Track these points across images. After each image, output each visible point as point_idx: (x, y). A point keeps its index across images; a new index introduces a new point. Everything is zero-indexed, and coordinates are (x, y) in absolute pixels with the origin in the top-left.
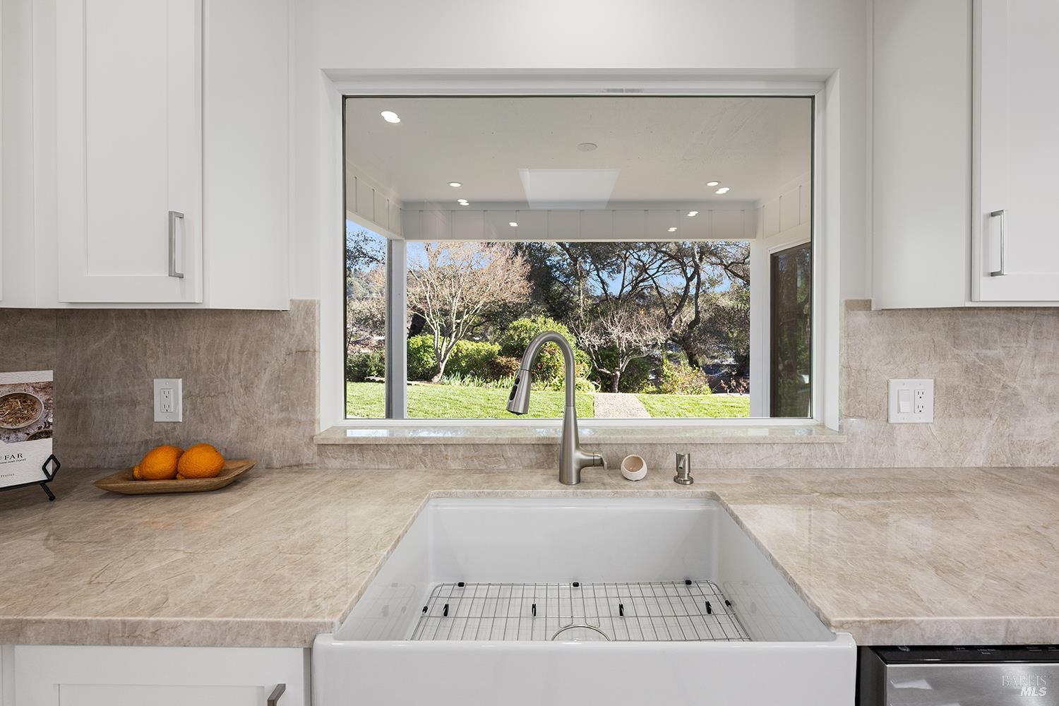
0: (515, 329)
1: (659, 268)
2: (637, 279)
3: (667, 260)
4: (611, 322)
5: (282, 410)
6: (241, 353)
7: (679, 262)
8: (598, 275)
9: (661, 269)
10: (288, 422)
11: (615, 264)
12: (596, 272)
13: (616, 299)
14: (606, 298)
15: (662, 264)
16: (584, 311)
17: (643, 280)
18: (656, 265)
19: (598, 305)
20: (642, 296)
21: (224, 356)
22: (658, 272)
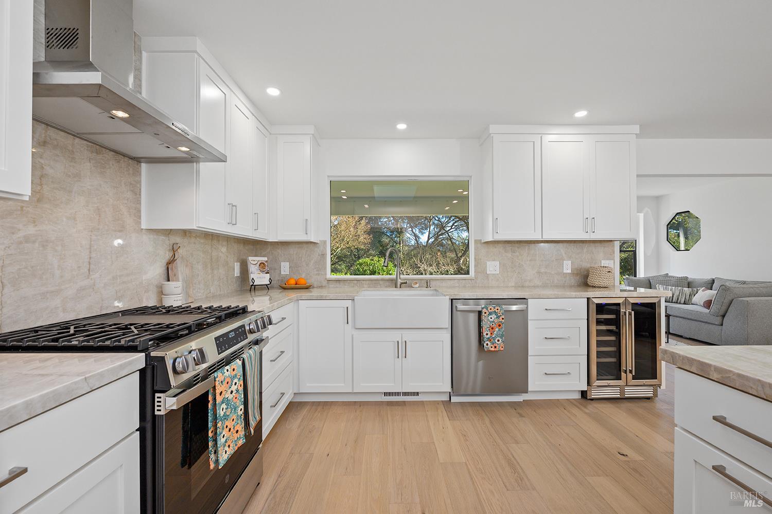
0: (361, 264)
1: (452, 226)
2: (437, 234)
3: (458, 221)
4: (420, 261)
5: (317, 271)
6: (306, 255)
7: (465, 222)
8: (412, 231)
9: (453, 227)
10: (319, 274)
11: (424, 224)
12: (410, 229)
13: (424, 246)
14: (418, 245)
15: (454, 223)
16: (403, 254)
17: (442, 234)
18: (451, 224)
19: (412, 250)
20: (442, 245)
21: (301, 256)
22: (451, 228)
